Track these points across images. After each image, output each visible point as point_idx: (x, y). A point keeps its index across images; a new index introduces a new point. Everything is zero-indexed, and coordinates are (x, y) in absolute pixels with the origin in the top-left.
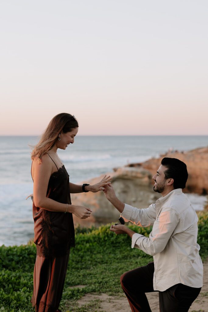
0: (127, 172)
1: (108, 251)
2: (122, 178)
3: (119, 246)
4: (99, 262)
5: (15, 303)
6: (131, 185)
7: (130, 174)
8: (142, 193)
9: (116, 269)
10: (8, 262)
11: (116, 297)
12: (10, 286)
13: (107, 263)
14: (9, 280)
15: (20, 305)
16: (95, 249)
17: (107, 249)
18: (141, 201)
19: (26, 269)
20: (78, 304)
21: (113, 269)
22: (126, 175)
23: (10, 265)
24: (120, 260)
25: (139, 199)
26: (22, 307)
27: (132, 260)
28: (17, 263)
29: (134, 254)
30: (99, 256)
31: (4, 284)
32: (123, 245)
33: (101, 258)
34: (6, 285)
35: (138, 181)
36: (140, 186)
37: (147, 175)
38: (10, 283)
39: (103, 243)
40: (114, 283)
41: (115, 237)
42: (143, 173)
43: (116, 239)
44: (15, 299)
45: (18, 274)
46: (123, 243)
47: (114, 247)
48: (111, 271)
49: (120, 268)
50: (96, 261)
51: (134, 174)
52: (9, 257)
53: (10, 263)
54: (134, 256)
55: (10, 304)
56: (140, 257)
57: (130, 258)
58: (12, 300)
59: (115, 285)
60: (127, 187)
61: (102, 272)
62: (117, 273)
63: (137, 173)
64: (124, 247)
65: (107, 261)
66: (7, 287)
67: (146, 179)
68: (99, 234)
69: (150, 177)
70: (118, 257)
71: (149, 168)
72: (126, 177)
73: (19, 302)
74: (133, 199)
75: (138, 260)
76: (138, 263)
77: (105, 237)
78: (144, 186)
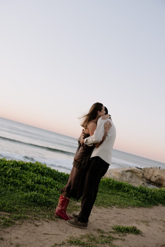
0: (134, 169)
1: (106, 189)
2: (131, 171)
3: (112, 188)
5: (46, 193)
6: (134, 175)
7: (135, 170)
8: (138, 180)
9: (105, 197)
11: (97, 207)
12: (50, 186)
15: (48, 194)
17: (106, 188)
19: (65, 183)
20: (76, 204)
21: (104, 196)
22: (134, 170)
24: (109, 194)
25: (136, 182)
26: (48, 195)
27: (115, 196)
28: (62, 179)
32: (114, 188)
33: (101, 190)
34: (48, 185)
35: (138, 174)
36: (138, 177)
37: (142, 173)
38: (50, 184)
39: (105, 185)
40: (100, 201)
42: (141, 172)
43: (112, 185)
44: (47, 191)
45: (57, 183)
47: (109, 188)
48: (102, 197)
49: (107, 196)
51: (137, 171)
54: (117, 194)
55: (43, 192)
56: (119, 196)
58: (45, 191)
59: (100, 202)
60: (133, 175)
62: (104, 198)
63: (138, 171)
64: (114, 190)
65: (103, 192)
66: (48, 186)
67: (141, 175)
68: (105, 181)
69: (143, 174)
70: (109, 192)
71: (145, 171)
72: (133, 171)
73: (48, 193)
74: (134, 181)
76: (117, 198)
77: (107, 183)
78: (140, 177)
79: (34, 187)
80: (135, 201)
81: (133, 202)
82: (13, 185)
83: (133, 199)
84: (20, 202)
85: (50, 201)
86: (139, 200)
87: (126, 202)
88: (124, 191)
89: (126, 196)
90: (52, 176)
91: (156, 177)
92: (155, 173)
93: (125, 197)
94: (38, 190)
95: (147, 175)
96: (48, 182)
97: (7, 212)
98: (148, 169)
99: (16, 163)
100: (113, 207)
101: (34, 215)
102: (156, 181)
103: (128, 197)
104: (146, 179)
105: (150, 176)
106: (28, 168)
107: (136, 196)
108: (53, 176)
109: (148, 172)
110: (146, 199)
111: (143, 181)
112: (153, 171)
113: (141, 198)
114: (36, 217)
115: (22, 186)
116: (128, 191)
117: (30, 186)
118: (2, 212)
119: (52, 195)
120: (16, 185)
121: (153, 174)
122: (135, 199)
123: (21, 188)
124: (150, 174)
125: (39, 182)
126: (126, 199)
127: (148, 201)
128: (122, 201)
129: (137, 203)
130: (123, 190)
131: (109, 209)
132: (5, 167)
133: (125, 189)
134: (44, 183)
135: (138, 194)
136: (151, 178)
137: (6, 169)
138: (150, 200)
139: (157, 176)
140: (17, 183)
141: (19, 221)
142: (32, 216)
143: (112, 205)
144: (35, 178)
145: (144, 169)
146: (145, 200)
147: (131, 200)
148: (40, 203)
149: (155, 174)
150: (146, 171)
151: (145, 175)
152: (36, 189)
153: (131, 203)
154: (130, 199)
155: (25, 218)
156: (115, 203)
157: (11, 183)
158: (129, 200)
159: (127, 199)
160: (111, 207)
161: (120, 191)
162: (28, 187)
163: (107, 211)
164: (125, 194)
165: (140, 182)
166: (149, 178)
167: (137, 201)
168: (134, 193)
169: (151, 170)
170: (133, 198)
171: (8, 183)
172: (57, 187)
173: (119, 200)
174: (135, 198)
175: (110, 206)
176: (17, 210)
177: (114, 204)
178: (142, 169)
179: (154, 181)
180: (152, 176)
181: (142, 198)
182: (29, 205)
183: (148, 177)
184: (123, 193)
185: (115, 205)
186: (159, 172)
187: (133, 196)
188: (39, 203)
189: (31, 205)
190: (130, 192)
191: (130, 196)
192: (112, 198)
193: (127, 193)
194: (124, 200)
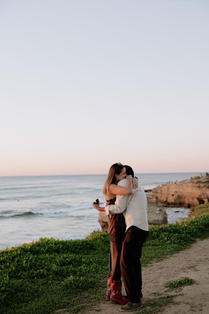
5: (79, 273)
8: (152, 207)
10: (74, 249)
12: (76, 263)
14: (75, 260)
15: (82, 274)
18: (152, 212)
19: (85, 253)
23: (76, 251)
25: (151, 211)
27: (146, 247)
28: (80, 249)
29: (147, 244)
31: (73, 262)
34: (74, 263)
35: (150, 200)
37: (155, 196)
42: (153, 196)
44: (79, 271)
45: (80, 256)
52: (75, 246)
53: (76, 250)
55: (76, 274)
56: (151, 246)
57: (145, 246)
58: (77, 271)
63: (149, 195)
67: (155, 199)
69: (156, 198)
71: (156, 192)
75: (149, 248)
76: (150, 249)
78: (153, 203)
79: (63, 271)
80: (170, 246)
81: (169, 248)
82: (40, 277)
83: (166, 244)
84: (64, 294)
85: (91, 282)
86: (174, 243)
87: (162, 251)
88: (153, 238)
89: (158, 244)
90: (68, 249)
91: (173, 195)
92: (171, 190)
93: (158, 246)
94: (69, 273)
95: (161, 197)
96: (72, 259)
97: (62, 308)
98: (160, 188)
99: (22, 250)
100: (152, 263)
101: (88, 301)
102: (175, 200)
103: (161, 243)
104: (162, 202)
105: (166, 196)
106: (38, 250)
107: (168, 240)
108: (70, 249)
109: (161, 192)
110: (181, 238)
111: (159, 206)
112: (168, 189)
113: (175, 240)
114: (91, 303)
115: (50, 275)
116: (158, 236)
117: (58, 272)
118: (58, 310)
119: (86, 273)
120: (42, 276)
121: (169, 193)
122: (170, 244)
123: (51, 277)
124: (164, 194)
125: (63, 264)
126: (159, 247)
127: (183, 240)
128: (157, 251)
129: (173, 247)
130: (151, 237)
131: (149, 266)
132: (16, 259)
133: (153, 235)
134: (69, 262)
135: (170, 236)
136: (167, 198)
137: (18, 261)
138: (185, 239)
139: (174, 193)
140: (43, 274)
141: (80, 312)
142: (87, 304)
143: (150, 261)
144: (56, 260)
145: (154, 189)
146: (180, 240)
147: (166, 246)
148: (83, 287)
149: (171, 192)
150: (159, 191)
151: (159, 197)
152: (66, 272)
153: (168, 250)
154: (164, 246)
155: (83, 307)
156: (152, 257)
157: (37, 276)
158: (163, 247)
159: (161, 246)
160: (150, 263)
161: (149, 239)
162: (56, 273)
163: (150, 270)
164: (156, 241)
165: (156, 209)
166: (165, 200)
167: (173, 245)
168: (165, 237)
169: (165, 188)
170: (167, 242)
171: (33, 278)
172: (84, 263)
173: (153, 251)
174: (169, 242)
175: (148, 263)
176: (69, 303)
177: (152, 258)
179: (173, 201)
180: (168, 196)
181: (177, 240)
182: (74, 293)
183: (164, 198)
184: (154, 241)
185: (153, 260)
186: (176, 188)
187: (166, 241)
188: (82, 288)
189: (76, 293)
190: (161, 237)
191: (162, 241)
192: (145, 252)
193: (157, 239)
194: (158, 249)
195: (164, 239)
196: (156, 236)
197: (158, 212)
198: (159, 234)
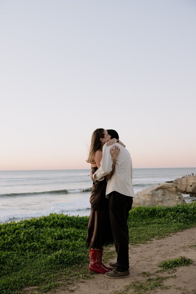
0: (165, 185)
1: (139, 220)
2: (162, 188)
3: (145, 218)
4: (132, 226)
5: (71, 248)
6: (167, 191)
7: (166, 186)
8: (172, 195)
9: (140, 230)
10: (79, 225)
11: (134, 246)
12: (74, 237)
13: (136, 227)
14: (73, 234)
15: (74, 249)
16: (131, 219)
17: (138, 219)
18: (172, 199)
20: (110, 249)
21: (139, 230)
22: (164, 186)
23: (81, 226)
24: (144, 225)
25: (171, 198)
26: (75, 250)
30: (133, 223)
31: (71, 236)
32: (148, 217)
33: (133, 224)
34: (72, 237)
35: (170, 189)
36: (172, 192)
37: (175, 186)
38: (74, 236)
39: (136, 216)
40: (135, 237)
41: (143, 213)
42: (173, 186)
43: (144, 213)
44: (72, 245)
45: (81, 231)
46: (148, 216)
47: (142, 218)
48: (137, 231)
49: (142, 229)
50: (131, 226)
51: (168, 186)
52: (81, 222)
54: (153, 223)
55: (68, 248)
56: (156, 224)
57: (151, 224)
58: (70, 246)
59: (136, 239)
60: (165, 192)
61: (132, 231)
62: (140, 232)
63: (170, 185)
64: (148, 218)
66: (72, 238)
67: (174, 188)
68: (134, 211)
69: (176, 187)
70: (144, 223)
71: (177, 184)
72: (164, 187)
73: (74, 247)
74: (168, 198)
75: (154, 226)
77: (137, 213)
78: (174, 192)
79: (56, 245)
80: (175, 224)
81: (174, 227)
82: (31, 250)
83: (172, 222)
84: (46, 268)
85: (79, 257)
86: (180, 222)
87: (165, 229)
88: (160, 217)
89: (164, 222)
90: (73, 224)
91: (191, 186)
92: (189, 181)
93: (163, 224)
94: (62, 247)
95: (181, 187)
96: (71, 234)
97: (33, 286)
98: (180, 180)
99: (27, 223)
100: (152, 240)
101: (66, 279)
102: (193, 190)
103: (167, 222)
104: (181, 192)
105: (185, 186)
106: (43, 224)
107: (175, 219)
108: (75, 224)
109: (181, 183)
110: (187, 218)
111: (179, 195)
112: (187, 181)
113: (181, 219)
114: (69, 281)
115: (42, 248)
116: (164, 215)
117: (52, 246)
118: (28, 288)
119: (79, 248)
120: (34, 249)
121: (188, 184)
122: (175, 223)
123: (42, 250)
124: (184, 185)
125: (60, 238)
126: (164, 225)
127: (190, 219)
128: (161, 229)
129: (178, 226)
130: (158, 216)
131: (148, 243)
132: (17, 231)
133: (160, 214)
134: (66, 236)
135: (177, 215)
137: (18, 233)
138: (192, 219)
139: (192, 184)
140: (36, 247)
141: (50, 292)
142: (63, 282)
143: (151, 238)
144: (55, 233)
145: (175, 180)
146: (186, 219)
147: (171, 225)
148: (69, 262)
149: (189, 183)
150: (179, 183)
151: (179, 187)
152: (59, 246)
153: (172, 228)
154: (170, 224)
155: (56, 286)
156: (154, 234)
157: (29, 248)
158: (168, 225)
159: (166, 224)
160: (150, 240)
161: (155, 218)
162: (49, 247)
163: (147, 247)
164: (162, 220)
165: (176, 197)
166: (184, 190)
167: (178, 224)
168: (171, 216)
169: (184, 180)
170: (172, 221)
171: (26, 250)
172: (82, 237)
173: (157, 229)
174: (174, 220)
175: (148, 240)
176: (44, 280)
177: (153, 236)
178: (174, 181)
179: (191, 191)
180: (187, 187)
181: (183, 219)
182: (56, 268)
183: (183, 188)
184: (160, 219)
185: (154, 237)
186: (194, 180)
187: (171, 220)
188: (67, 263)
189: (59, 269)
190: (167, 216)
191: (168, 220)
192: (148, 229)
193: (164, 217)
194: (162, 227)
195: (170, 218)
196: (162, 215)
197: (177, 200)
198: (166, 213)
